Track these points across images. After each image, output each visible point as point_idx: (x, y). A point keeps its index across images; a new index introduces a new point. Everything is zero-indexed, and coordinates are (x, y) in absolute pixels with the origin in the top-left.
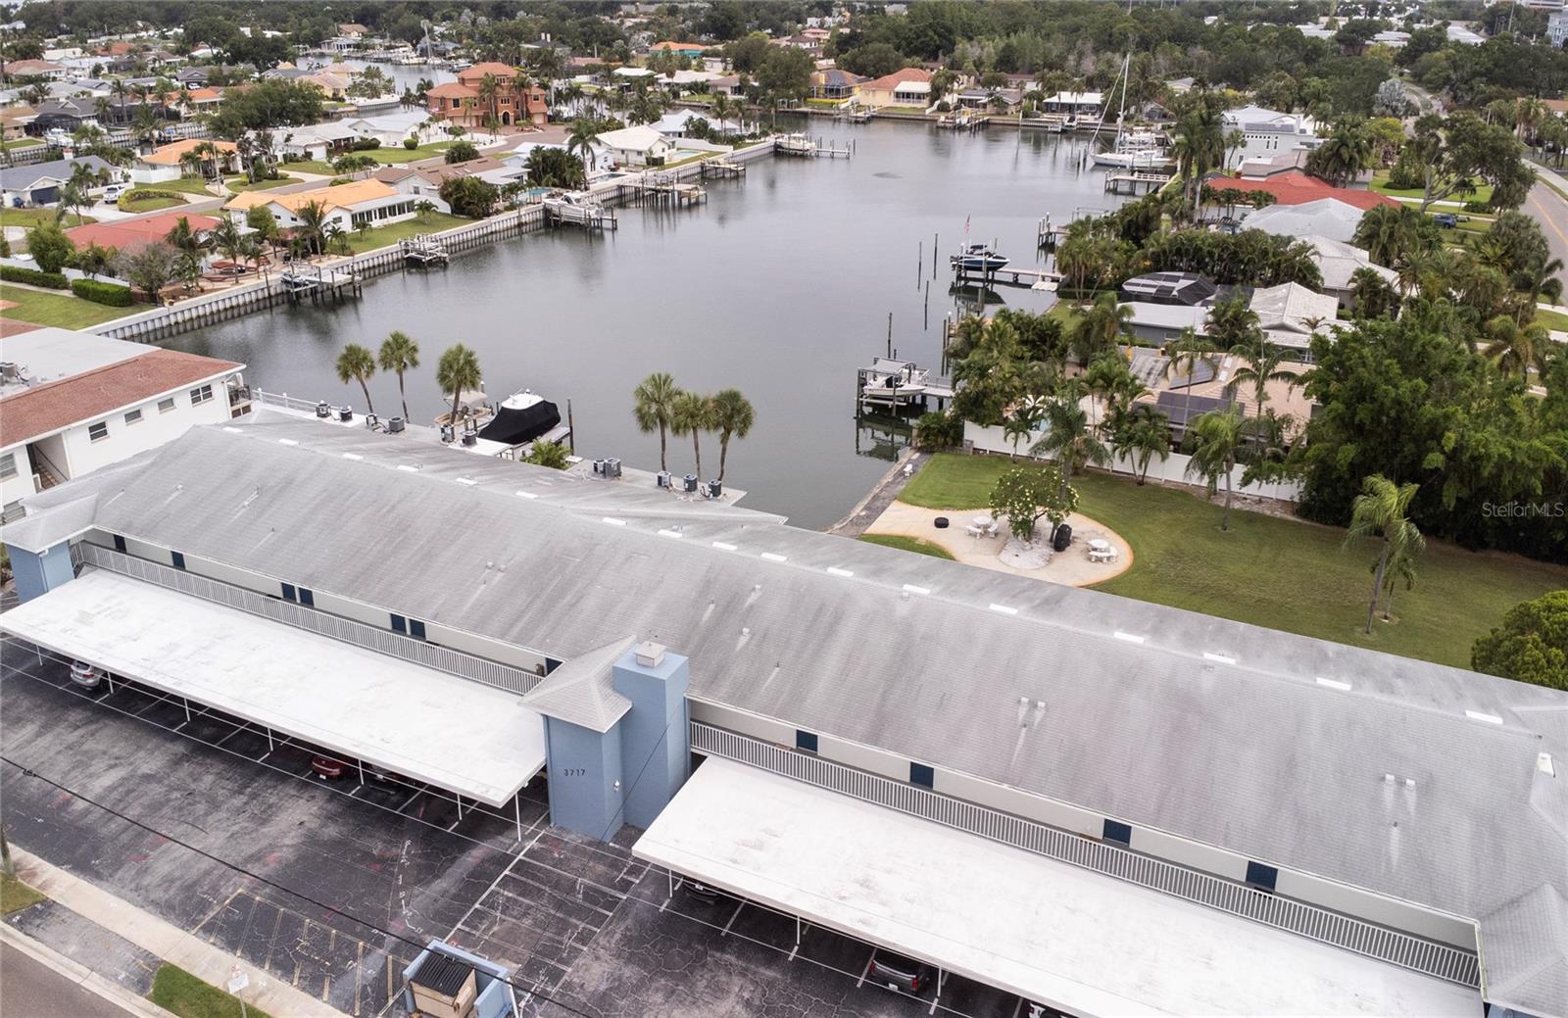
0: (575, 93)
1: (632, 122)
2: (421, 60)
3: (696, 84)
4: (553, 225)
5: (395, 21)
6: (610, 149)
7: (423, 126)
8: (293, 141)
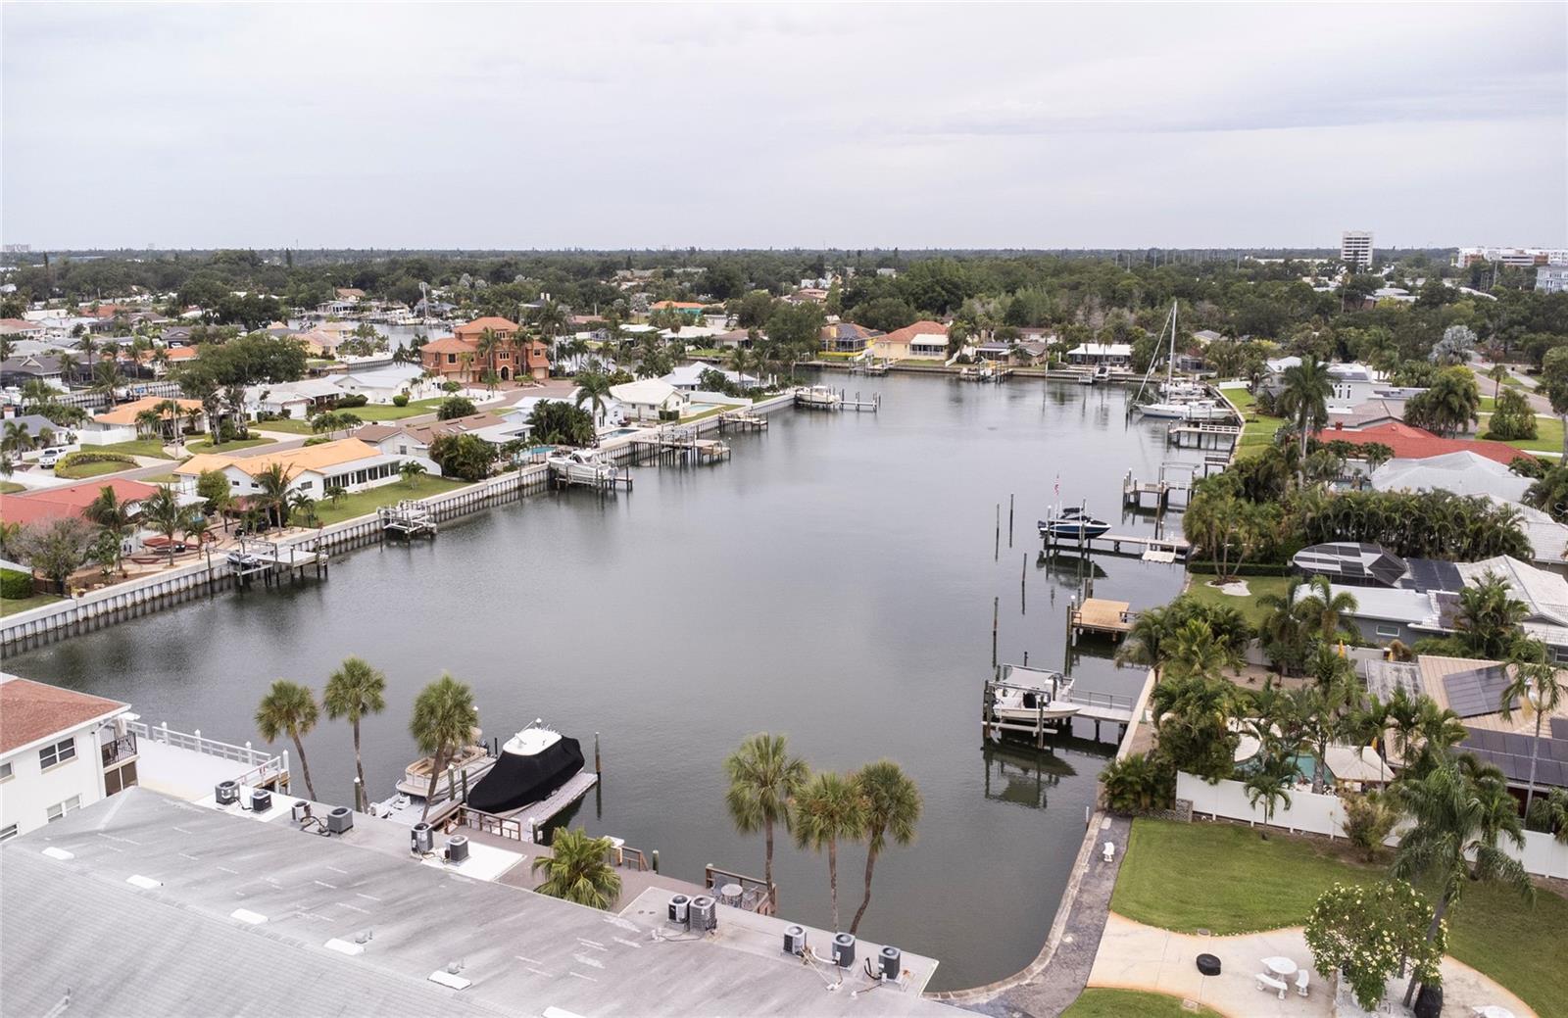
0: (580, 348)
1: (640, 375)
2: (418, 321)
3: (701, 339)
4: (558, 487)
5: (394, 284)
6: (621, 404)
7: (415, 381)
8: (269, 399)
